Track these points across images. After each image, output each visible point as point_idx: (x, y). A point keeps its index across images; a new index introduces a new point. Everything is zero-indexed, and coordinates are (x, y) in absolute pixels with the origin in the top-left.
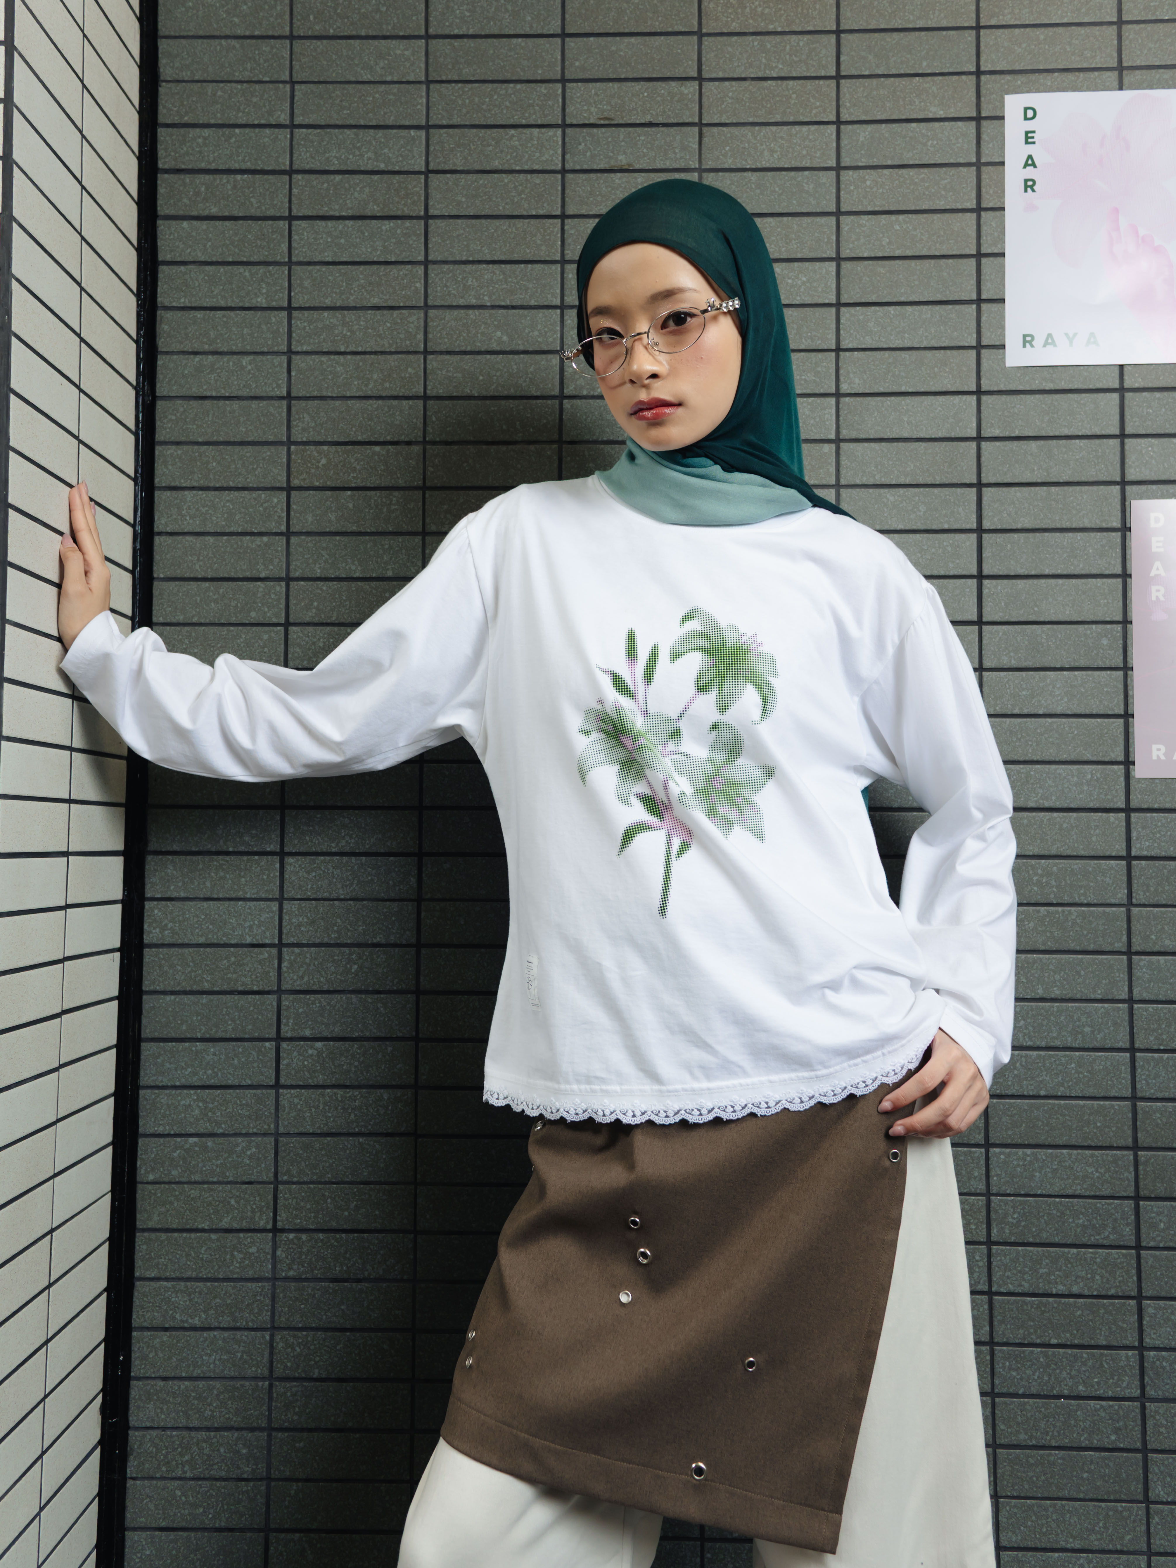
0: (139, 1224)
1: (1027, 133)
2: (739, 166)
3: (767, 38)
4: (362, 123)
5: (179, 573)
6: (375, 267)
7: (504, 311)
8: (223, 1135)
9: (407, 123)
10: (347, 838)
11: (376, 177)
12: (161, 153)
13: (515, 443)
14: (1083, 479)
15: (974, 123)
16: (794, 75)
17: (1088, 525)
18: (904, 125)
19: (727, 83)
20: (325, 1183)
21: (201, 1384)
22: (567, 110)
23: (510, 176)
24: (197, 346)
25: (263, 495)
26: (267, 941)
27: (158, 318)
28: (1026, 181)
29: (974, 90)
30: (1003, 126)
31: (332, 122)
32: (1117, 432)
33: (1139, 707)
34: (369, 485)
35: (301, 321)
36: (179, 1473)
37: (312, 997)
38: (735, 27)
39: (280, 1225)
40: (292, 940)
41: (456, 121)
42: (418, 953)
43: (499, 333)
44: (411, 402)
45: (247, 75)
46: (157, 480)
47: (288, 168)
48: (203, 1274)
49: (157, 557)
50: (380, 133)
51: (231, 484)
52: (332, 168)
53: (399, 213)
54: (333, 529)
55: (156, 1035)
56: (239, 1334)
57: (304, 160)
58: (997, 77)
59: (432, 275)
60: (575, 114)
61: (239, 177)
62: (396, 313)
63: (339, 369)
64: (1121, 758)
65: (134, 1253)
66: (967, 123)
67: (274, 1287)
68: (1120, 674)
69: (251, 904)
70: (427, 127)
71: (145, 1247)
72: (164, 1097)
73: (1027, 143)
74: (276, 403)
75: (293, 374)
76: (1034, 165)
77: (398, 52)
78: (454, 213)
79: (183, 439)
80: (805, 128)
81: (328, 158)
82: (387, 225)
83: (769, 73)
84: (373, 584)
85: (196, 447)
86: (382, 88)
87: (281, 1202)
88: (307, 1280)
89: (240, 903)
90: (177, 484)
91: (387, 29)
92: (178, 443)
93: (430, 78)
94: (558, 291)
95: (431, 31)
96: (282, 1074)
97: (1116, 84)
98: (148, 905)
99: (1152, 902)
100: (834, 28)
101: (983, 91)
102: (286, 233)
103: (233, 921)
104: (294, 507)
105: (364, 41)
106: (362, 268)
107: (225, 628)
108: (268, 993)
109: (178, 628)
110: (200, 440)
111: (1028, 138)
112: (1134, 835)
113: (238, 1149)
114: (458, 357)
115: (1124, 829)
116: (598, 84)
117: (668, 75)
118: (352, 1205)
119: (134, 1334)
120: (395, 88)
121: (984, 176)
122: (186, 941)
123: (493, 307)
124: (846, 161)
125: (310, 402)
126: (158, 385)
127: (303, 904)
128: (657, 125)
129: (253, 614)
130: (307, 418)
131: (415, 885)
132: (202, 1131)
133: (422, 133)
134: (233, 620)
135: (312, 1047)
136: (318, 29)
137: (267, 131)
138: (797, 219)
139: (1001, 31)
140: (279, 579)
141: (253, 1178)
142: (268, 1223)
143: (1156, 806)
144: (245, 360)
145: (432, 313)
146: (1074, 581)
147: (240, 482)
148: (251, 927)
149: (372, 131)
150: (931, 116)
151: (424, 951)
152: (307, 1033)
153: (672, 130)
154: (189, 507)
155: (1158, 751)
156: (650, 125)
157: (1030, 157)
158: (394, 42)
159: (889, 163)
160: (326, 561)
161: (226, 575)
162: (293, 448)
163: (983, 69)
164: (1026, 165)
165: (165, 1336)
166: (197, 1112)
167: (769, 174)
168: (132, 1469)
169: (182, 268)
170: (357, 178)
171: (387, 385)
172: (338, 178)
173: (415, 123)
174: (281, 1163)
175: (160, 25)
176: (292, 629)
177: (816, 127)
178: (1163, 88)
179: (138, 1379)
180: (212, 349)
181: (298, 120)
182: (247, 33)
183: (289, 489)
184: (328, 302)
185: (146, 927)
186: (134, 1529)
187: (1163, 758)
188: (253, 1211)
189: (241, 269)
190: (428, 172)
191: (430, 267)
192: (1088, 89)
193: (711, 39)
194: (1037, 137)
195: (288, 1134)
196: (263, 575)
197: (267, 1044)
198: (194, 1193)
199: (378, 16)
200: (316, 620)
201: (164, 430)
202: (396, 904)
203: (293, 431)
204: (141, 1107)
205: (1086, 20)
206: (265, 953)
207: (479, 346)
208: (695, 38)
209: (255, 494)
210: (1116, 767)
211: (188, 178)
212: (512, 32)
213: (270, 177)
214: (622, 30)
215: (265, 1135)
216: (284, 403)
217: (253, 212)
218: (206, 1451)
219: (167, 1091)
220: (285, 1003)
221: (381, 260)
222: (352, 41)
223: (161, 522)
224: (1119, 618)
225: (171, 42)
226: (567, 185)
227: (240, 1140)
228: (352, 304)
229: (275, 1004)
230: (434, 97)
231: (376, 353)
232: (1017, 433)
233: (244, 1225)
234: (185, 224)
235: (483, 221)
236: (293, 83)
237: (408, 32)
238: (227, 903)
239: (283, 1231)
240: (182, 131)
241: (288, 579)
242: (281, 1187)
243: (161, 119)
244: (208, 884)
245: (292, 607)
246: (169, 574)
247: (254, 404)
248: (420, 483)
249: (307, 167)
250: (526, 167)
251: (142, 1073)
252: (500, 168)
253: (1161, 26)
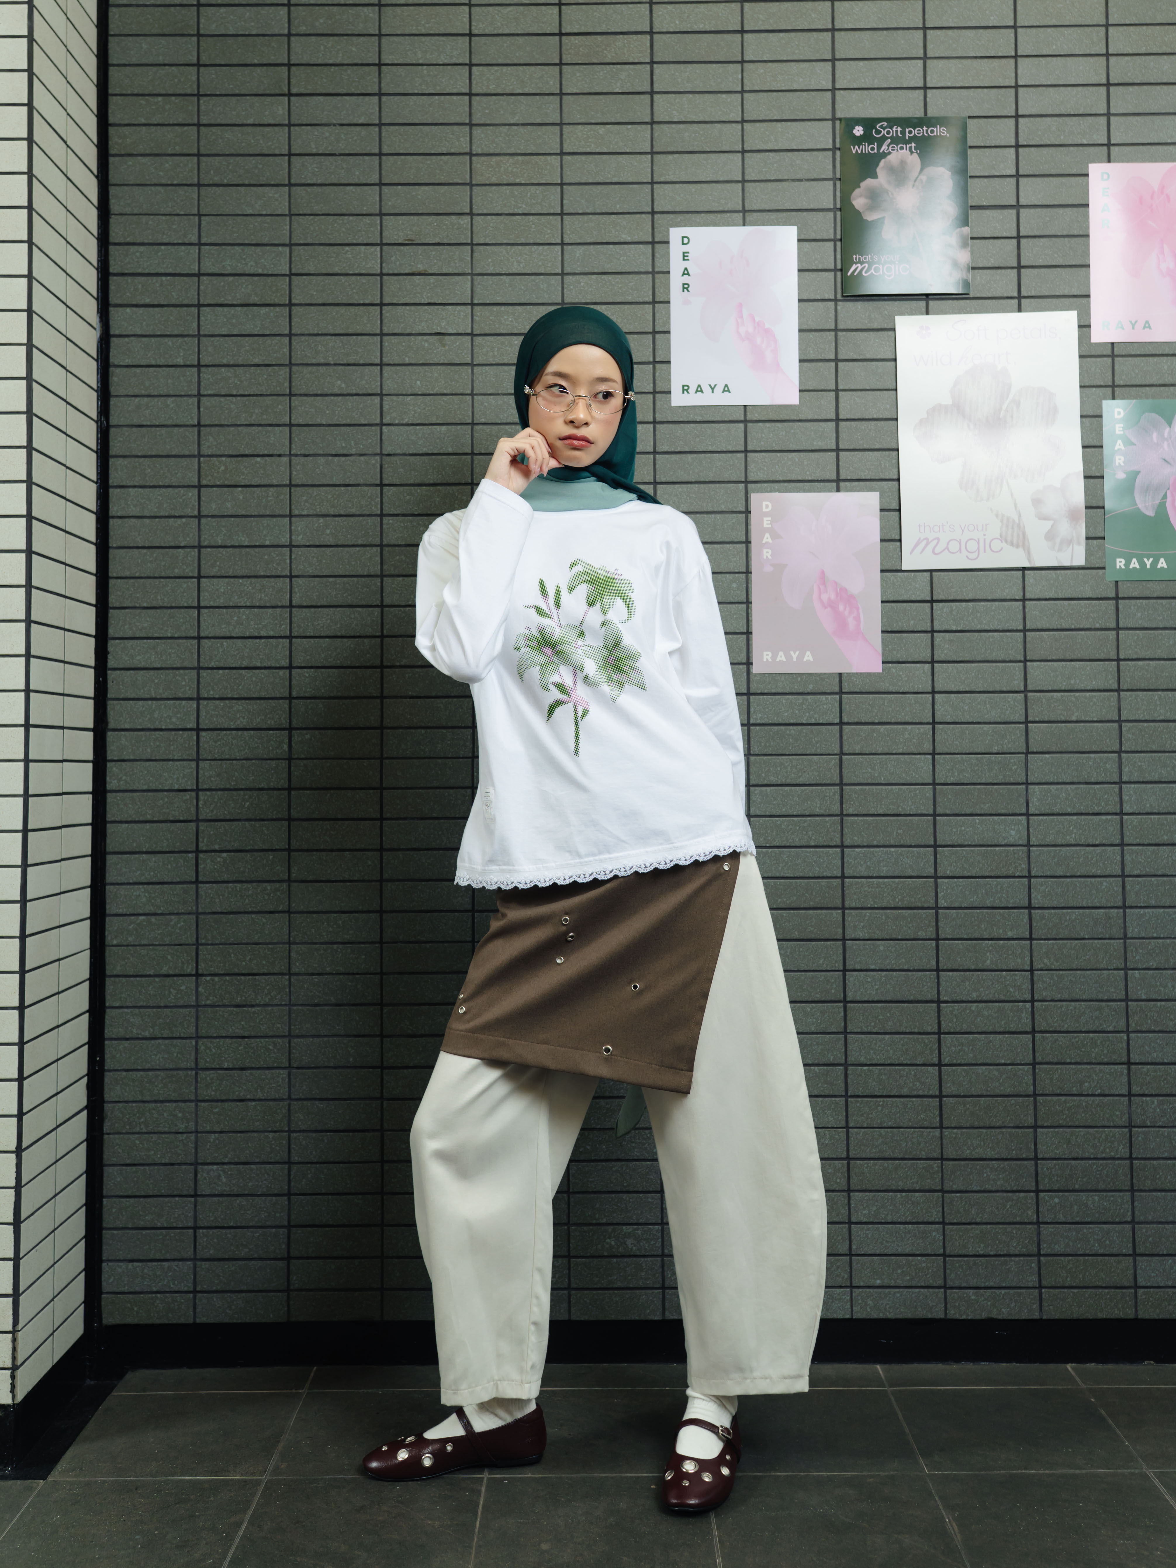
0: (108, 972)
1: (684, 253)
2: (498, 272)
3: (515, 188)
4: (247, 242)
5: (126, 544)
6: (256, 338)
7: (342, 367)
8: (162, 914)
9: (277, 242)
10: (241, 719)
11: (256, 278)
12: (112, 262)
13: (351, 455)
14: (721, 480)
15: (650, 246)
16: (533, 212)
17: (724, 510)
18: (605, 246)
19: (489, 217)
20: (230, 944)
21: (150, 1073)
22: (384, 234)
23: (346, 278)
24: (136, 391)
25: (182, 491)
26: (189, 788)
27: (111, 373)
28: (684, 284)
29: (650, 224)
30: (669, 248)
31: (227, 242)
32: (743, 449)
33: (755, 628)
34: (253, 483)
35: (206, 374)
36: (138, 1129)
37: (219, 824)
38: (494, 180)
39: (200, 971)
40: (205, 787)
41: (309, 241)
42: (289, 794)
43: (339, 382)
44: (281, 428)
45: (168, 211)
46: (111, 481)
47: (197, 272)
48: (151, 1004)
49: (111, 533)
50: (259, 249)
51: (161, 484)
52: (226, 272)
53: (272, 302)
54: (229, 513)
55: (116, 850)
56: (175, 1041)
57: (208, 266)
58: (665, 215)
59: (294, 343)
60: (388, 238)
61: (164, 278)
62: (270, 369)
63: (232, 406)
64: (744, 661)
65: (104, 992)
66: (646, 246)
67: (197, 1011)
68: (744, 606)
69: (178, 763)
70: (290, 245)
71: (112, 987)
72: (123, 891)
73: (684, 260)
74: (190, 429)
75: (202, 409)
76: (688, 274)
77: (270, 195)
78: (309, 302)
79: (128, 454)
80: (541, 248)
81: (223, 266)
82: (263, 310)
83: (516, 211)
84: (257, 550)
85: (137, 459)
86: (260, 219)
87: (201, 957)
88: (218, 1006)
89: (171, 762)
90: (124, 484)
91: (263, 180)
92: (124, 457)
93: (292, 213)
94: (379, 354)
95: (293, 181)
96: (200, 874)
97: (741, 222)
98: (109, 764)
99: (762, 752)
100: (559, 182)
101: (656, 225)
102: (196, 316)
103: (166, 774)
104: (203, 498)
105: (248, 188)
106: (247, 339)
107: (158, 580)
108: (190, 821)
109: (126, 580)
110: (140, 454)
111: (685, 257)
112: (752, 710)
113: (172, 923)
114: (312, 398)
115: (746, 706)
116: (404, 217)
117: (450, 211)
118: (248, 958)
119: (106, 1042)
120: (268, 219)
121: (657, 281)
122: (135, 788)
123: (335, 365)
124: (568, 269)
125: (213, 429)
126: (111, 418)
127: (213, 763)
128: (443, 244)
129: (176, 571)
130: (211, 439)
131: (287, 750)
132: (148, 912)
133: (287, 249)
134: (163, 574)
135: (220, 857)
136: (216, 180)
137: (183, 248)
138: (536, 307)
139: (667, 185)
140: (194, 547)
141: (182, 942)
142: (192, 970)
143: (766, 691)
144: (170, 400)
145: (294, 368)
146: (715, 546)
147: (167, 482)
148: (178, 778)
149: (253, 248)
150: (622, 240)
151: (293, 792)
152: (217, 847)
153: (453, 247)
154: (132, 500)
155: (767, 656)
156: (439, 244)
157: (686, 269)
158: (268, 188)
159: (596, 271)
160: (225, 535)
161: (158, 545)
162: (202, 459)
163: (656, 210)
164: (684, 274)
165: (126, 1044)
166: (144, 900)
167: (518, 277)
168: (106, 1128)
169: (126, 339)
170: (243, 279)
171: (265, 417)
172: (231, 279)
173: (282, 242)
174: (200, 932)
175: (110, 177)
176: (203, 580)
177: (548, 247)
178: (771, 225)
179: (110, 1071)
180: (147, 393)
181: (203, 240)
182: (169, 182)
183: (200, 487)
184: (225, 361)
185: (108, 779)
186: (110, 1165)
187: (770, 660)
188: (183, 963)
189: (166, 340)
190: (291, 275)
191: (293, 338)
192: (724, 225)
193: (478, 188)
194: (690, 256)
195: (205, 913)
196: (182, 544)
197: (190, 855)
198: (143, 952)
199: (256, 171)
200: (219, 574)
201: (116, 446)
202: (274, 762)
203: (202, 448)
204: (107, 896)
205: (722, 179)
206: (187, 796)
207: (326, 391)
208: (468, 187)
209: (177, 490)
210: (741, 667)
211: (129, 279)
212: (346, 182)
213: (185, 278)
214: (419, 182)
215: (189, 914)
216: (196, 429)
217: (174, 302)
218: (155, 1115)
219: (124, 887)
220: (201, 828)
221: (260, 333)
222: (239, 188)
223: (113, 510)
224: (744, 570)
225: (117, 188)
226: (384, 284)
227: (173, 917)
228: (241, 363)
229: (195, 829)
230: (295, 225)
231: (257, 395)
232: (679, 449)
233: (177, 972)
234: (128, 310)
235: (328, 307)
236: (200, 215)
237: (277, 182)
238: (161, 763)
239: (202, 975)
240: (126, 247)
241: (200, 547)
242: (201, 947)
243: (111, 240)
244: (149, 750)
245: (202, 566)
246: (119, 544)
247: (176, 430)
248: (288, 482)
249: (210, 271)
250: (357, 272)
251: (107, 875)
252: (339, 272)
253: (769, 184)
